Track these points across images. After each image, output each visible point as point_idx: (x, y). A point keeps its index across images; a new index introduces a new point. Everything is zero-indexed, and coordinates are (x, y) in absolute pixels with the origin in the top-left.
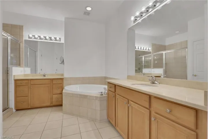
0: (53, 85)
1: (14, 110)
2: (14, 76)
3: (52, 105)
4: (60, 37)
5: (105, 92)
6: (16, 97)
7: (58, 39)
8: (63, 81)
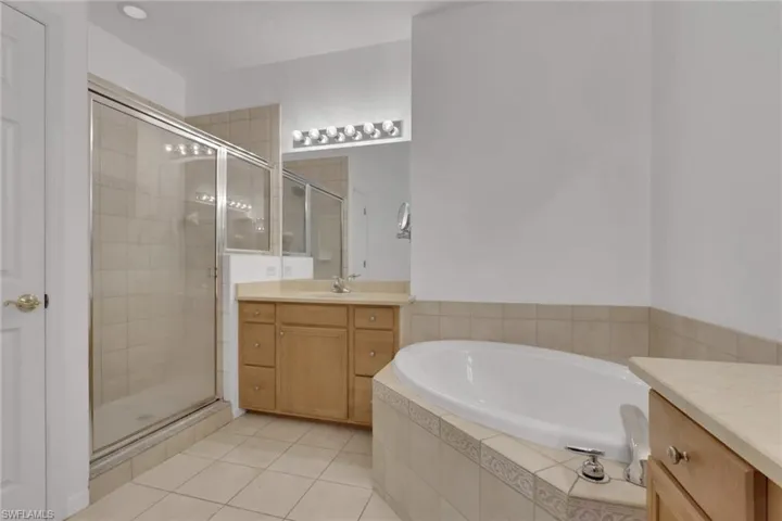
0: (354, 333)
1: (236, 411)
2: (237, 286)
3: (349, 421)
4: (396, 119)
5: (629, 453)
6: (244, 363)
7: (388, 125)
8: (395, 319)
